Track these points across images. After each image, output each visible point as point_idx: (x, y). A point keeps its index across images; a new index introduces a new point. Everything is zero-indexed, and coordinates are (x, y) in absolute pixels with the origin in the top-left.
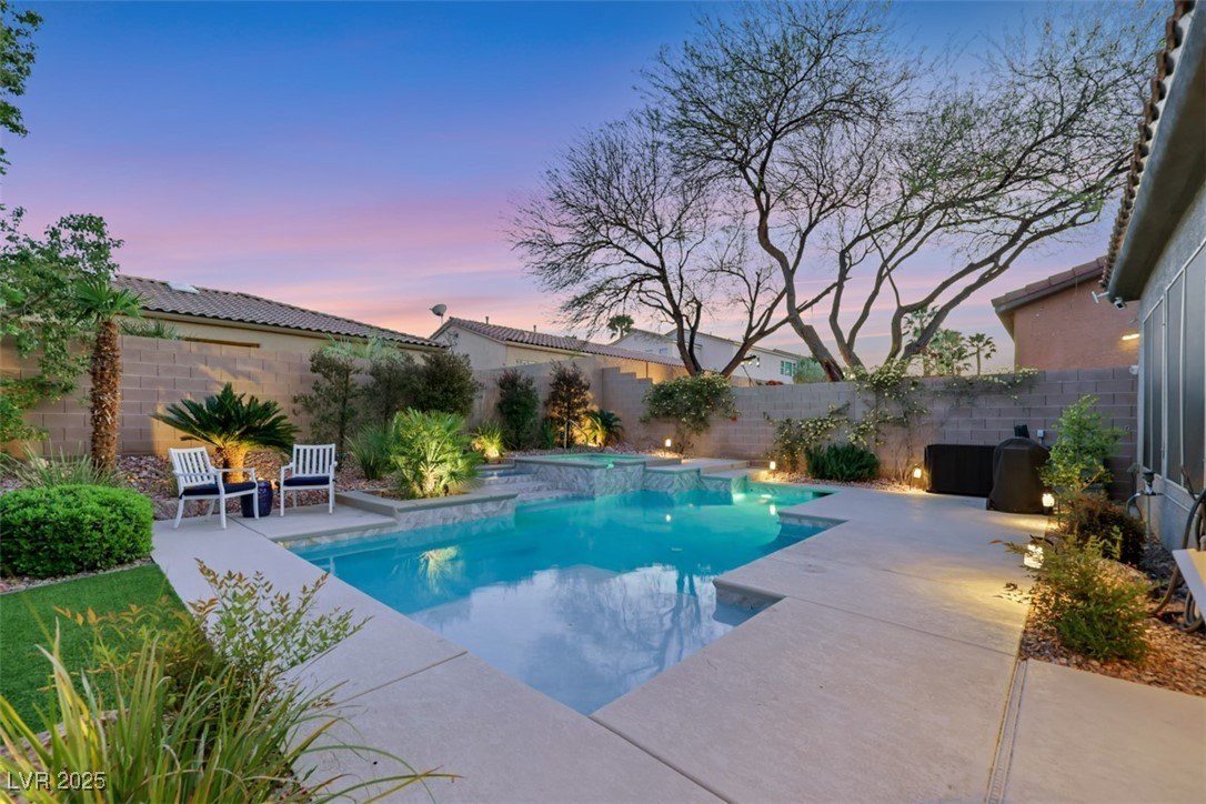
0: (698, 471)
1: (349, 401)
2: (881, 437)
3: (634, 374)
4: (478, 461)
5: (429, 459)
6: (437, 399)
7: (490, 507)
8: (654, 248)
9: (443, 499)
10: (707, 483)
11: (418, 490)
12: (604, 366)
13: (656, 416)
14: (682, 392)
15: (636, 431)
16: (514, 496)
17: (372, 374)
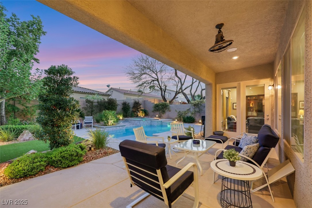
0: (162, 121)
1: (93, 108)
2: (195, 115)
3: (151, 102)
4: (118, 120)
5: (110, 119)
6: (110, 107)
7: (121, 127)
8: (156, 75)
9: (112, 126)
10: (163, 123)
11: (107, 125)
12: (145, 100)
13: (155, 110)
14: (160, 105)
15: (151, 113)
16: (125, 126)
17: (97, 103)
